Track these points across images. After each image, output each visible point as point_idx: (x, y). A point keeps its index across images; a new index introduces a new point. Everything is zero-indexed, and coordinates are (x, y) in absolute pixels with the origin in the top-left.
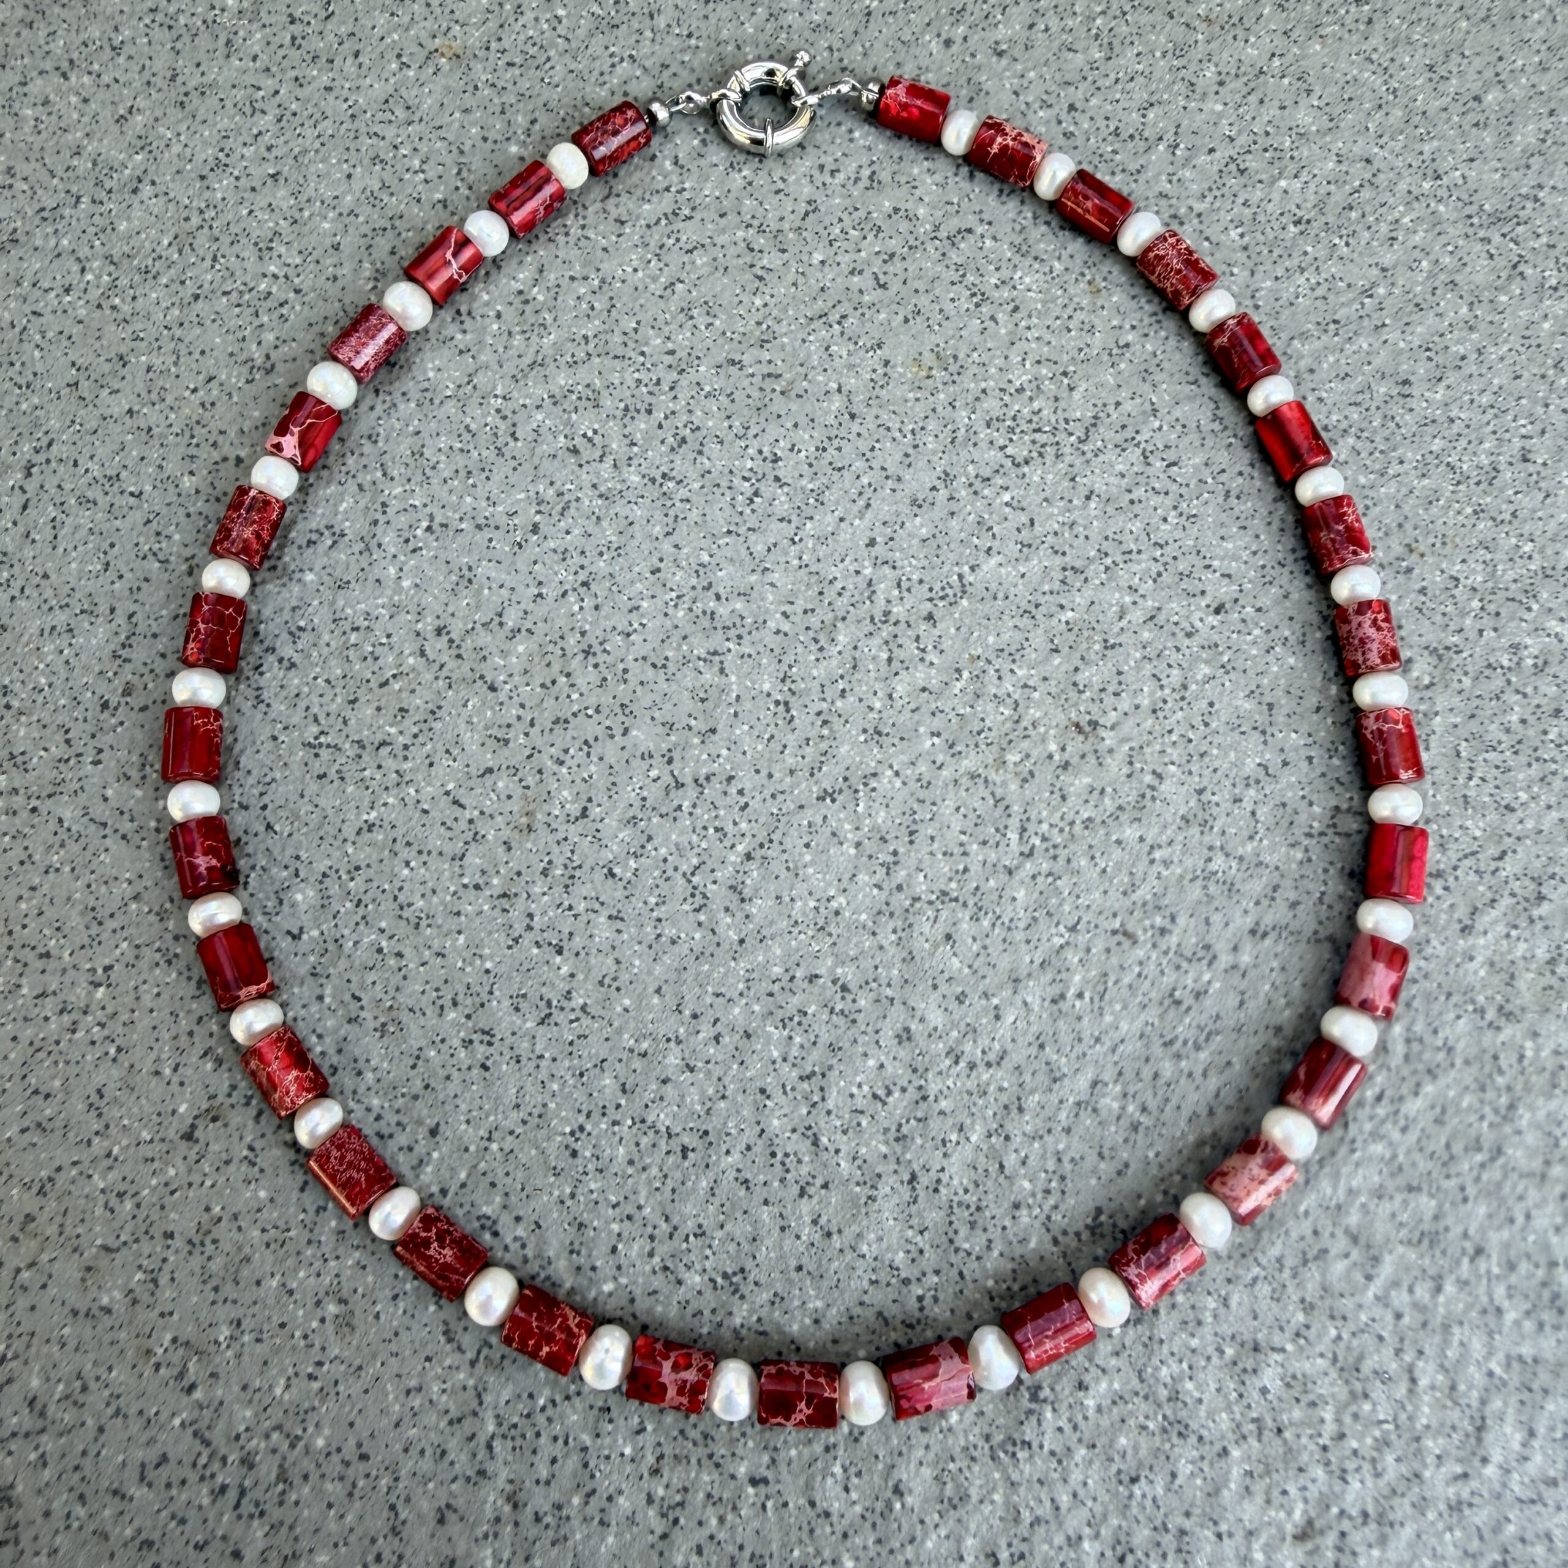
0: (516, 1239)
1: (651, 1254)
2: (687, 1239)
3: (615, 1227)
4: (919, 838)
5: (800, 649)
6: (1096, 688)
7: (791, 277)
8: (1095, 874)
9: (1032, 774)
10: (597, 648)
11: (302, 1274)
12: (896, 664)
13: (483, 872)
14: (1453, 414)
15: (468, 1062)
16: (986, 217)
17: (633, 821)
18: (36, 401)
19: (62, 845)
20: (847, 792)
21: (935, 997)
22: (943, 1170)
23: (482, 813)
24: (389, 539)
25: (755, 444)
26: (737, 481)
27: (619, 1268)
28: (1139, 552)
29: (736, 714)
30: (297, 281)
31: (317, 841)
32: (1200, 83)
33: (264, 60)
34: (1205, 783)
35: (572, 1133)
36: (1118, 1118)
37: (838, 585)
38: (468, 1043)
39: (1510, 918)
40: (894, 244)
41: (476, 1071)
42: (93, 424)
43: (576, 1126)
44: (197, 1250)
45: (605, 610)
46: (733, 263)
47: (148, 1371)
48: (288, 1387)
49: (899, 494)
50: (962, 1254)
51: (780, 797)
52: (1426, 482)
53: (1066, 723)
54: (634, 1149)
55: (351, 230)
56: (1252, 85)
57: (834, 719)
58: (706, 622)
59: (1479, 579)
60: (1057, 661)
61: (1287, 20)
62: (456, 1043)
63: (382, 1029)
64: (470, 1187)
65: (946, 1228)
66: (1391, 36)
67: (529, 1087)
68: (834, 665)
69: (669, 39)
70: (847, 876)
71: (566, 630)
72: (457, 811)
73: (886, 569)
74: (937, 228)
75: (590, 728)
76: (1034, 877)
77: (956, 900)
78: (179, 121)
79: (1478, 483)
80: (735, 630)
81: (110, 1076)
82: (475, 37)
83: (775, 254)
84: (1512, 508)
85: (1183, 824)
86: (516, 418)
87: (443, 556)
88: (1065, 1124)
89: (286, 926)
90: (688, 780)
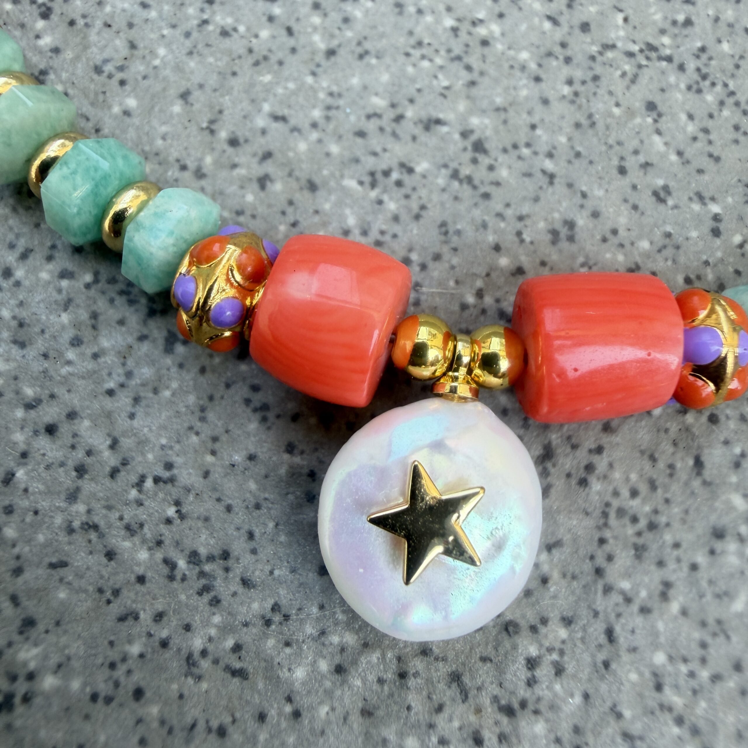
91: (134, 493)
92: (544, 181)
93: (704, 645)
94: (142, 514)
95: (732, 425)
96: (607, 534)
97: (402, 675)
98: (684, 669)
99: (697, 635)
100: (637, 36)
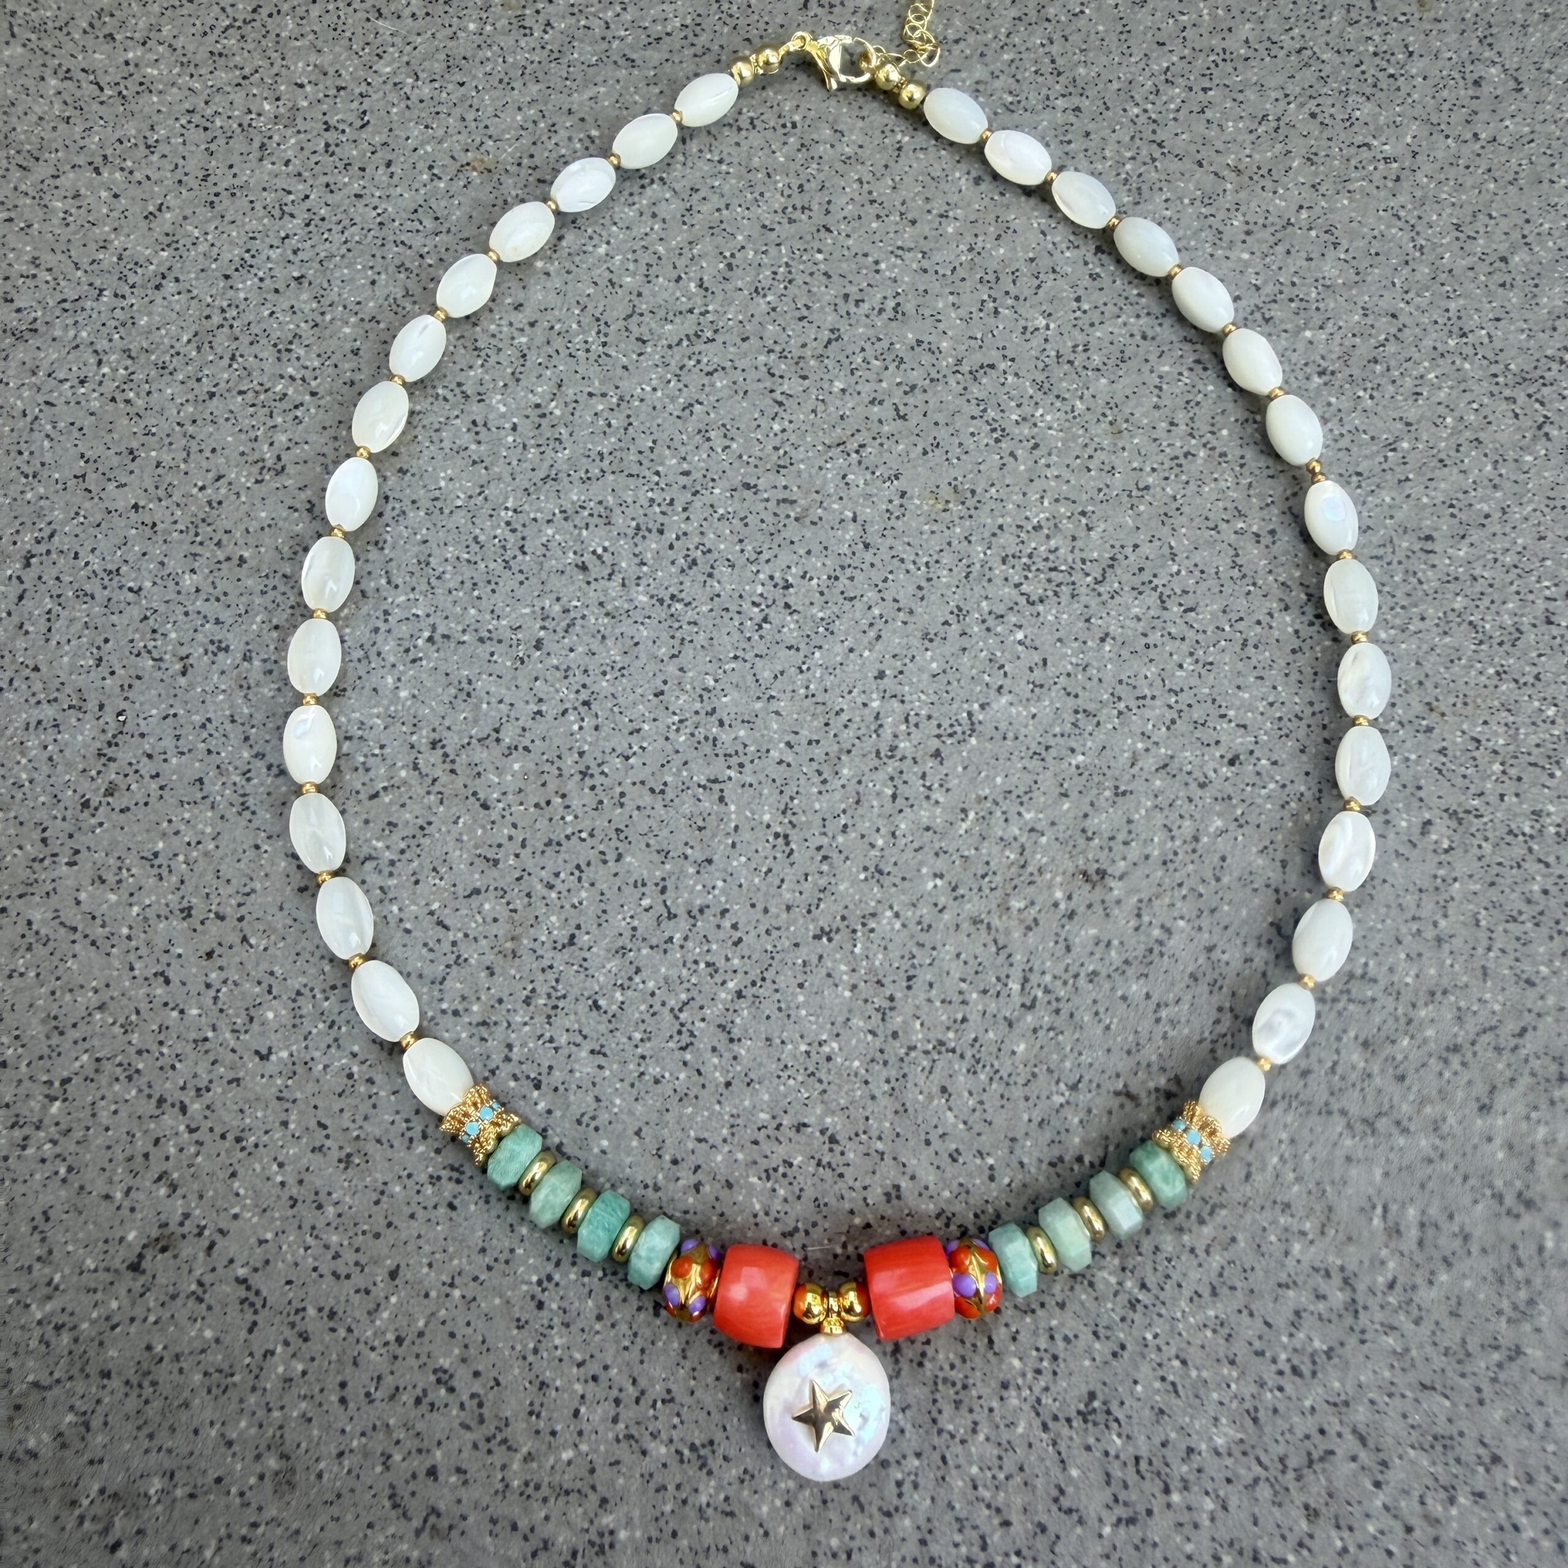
0: (473, 1396)
1: (615, 1420)
2: (654, 1406)
3: (579, 1388)
4: (917, 984)
5: (802, 781)
6: (1106, 835)
7: (811, 404)
8: (1099, 1030)
9: (1035, 920)
10: (595, 770)
11: (243, 1424)
12: (900, 801)
13: (464, 998)
14: (1476, 573)
15: (436, 1199)
16: (1010, 355)
17: (622, 951)
18: (42, 490)
19: (29, 948)
20: (845, 933)
21: (927, 1153)
22: (928, 1342)
23: (466, 935)
24: (388, 647)
25: (767, 570)
26: (746, 606)
27: (580, 1433)
28: (1153, 698)
29: (734, 845)
30: (313, 383)
31: (293, 957)
32: (1227, 230)
33: (296, 164)
34: (1215, 939)
35: (540, 1283)
36: (1116, 1294)
37: (844, 717)
38: (435, 1179)
39: (1530, 1098)
40: (916, 376)
41: (442, 1210)
42: (98, 517)
43: (543, 1276)
44: (134, 1393)
45: (605, 731)
46: (752, 387)
47: (71, 1524)
48: (219, 1549)
49: (910, 627)
50: (946, 1436)
51: (775, 933)
52: (1448, 640)
53: (1071, 870)
54: (602, 1301)
55: (371, 336)
56: (1279, 235)
57: (834, 855)
58: (707, 748)
59: (1501, 742)
60: (1066, 806)
61: (1316, 174)
62: (423, 1178)
63: (346, 1161)
64: (428, 1336)
65: (930, 1406)
66: (1419, 193)
67: (496, 1230)
68: (837, 800)
69: (700, 164)
70: (841, 1019)
71: (564, 750)
72: (440, 932)
73: (895, 704)
74: (959, 362)
75: (584, 852)
76: (1035, 1031)
77: (953, 1051)
78: (209, 221)
79: (1501, 644)
80: (735, 758)
81: (58, 1196)
82: (509, 152)
83: (796, 380)
84: (1535, 670)
85: (1191, 982)
86: (526, 532)
87: (443, 668)
88: (1059, 1299)
89: (255, 1046)
90: (681, 911)
91: (651, 1412)
92: (877, 1157)
93: (1000, 1458)
94: (659, 1425)
95: (1010, 1312)
96: (938, 1396)
97: (825, 1502)
98: (989, 1474)
99: (996, 1452)
100: (931, 1036)
